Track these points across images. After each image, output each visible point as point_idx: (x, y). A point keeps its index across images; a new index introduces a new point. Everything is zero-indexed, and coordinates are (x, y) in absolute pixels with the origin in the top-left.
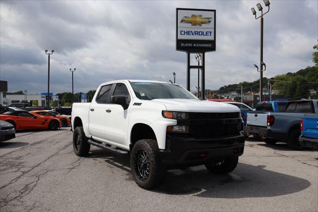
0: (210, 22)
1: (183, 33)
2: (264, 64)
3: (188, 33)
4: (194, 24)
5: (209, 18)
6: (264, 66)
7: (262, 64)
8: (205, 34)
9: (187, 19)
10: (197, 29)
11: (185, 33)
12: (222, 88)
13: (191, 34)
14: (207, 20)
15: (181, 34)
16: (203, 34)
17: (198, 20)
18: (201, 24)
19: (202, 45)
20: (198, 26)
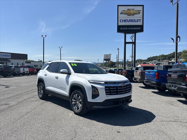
0: (139, 13)
1: (121, 21)
2: (179, 37)
3: (125, 21)
4: (129, 15)
5: (139, 11)
6: (178, 38)
7: (178, 37)
8: (136, 21)
9: (124, 12)
10: (131, 18)
11: (123, 21)
12: (149, 58)
13: (127, 21)
14: (138, 12)
15: (120, 22)
16: (135, 21)
17: (132, 12)
18: (133, 14)
19: (134, 29)
20: (131, 16)
